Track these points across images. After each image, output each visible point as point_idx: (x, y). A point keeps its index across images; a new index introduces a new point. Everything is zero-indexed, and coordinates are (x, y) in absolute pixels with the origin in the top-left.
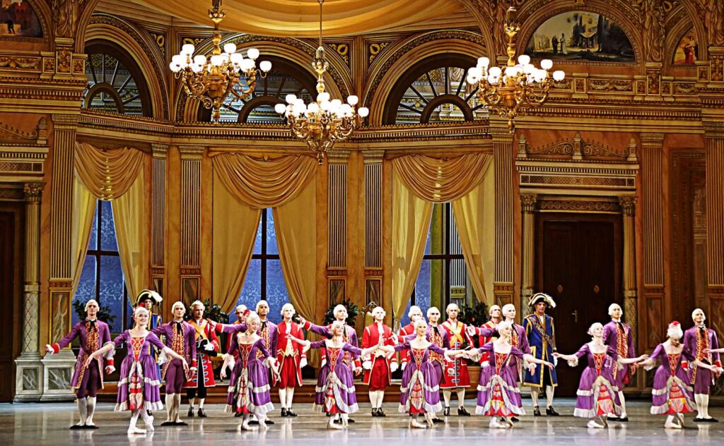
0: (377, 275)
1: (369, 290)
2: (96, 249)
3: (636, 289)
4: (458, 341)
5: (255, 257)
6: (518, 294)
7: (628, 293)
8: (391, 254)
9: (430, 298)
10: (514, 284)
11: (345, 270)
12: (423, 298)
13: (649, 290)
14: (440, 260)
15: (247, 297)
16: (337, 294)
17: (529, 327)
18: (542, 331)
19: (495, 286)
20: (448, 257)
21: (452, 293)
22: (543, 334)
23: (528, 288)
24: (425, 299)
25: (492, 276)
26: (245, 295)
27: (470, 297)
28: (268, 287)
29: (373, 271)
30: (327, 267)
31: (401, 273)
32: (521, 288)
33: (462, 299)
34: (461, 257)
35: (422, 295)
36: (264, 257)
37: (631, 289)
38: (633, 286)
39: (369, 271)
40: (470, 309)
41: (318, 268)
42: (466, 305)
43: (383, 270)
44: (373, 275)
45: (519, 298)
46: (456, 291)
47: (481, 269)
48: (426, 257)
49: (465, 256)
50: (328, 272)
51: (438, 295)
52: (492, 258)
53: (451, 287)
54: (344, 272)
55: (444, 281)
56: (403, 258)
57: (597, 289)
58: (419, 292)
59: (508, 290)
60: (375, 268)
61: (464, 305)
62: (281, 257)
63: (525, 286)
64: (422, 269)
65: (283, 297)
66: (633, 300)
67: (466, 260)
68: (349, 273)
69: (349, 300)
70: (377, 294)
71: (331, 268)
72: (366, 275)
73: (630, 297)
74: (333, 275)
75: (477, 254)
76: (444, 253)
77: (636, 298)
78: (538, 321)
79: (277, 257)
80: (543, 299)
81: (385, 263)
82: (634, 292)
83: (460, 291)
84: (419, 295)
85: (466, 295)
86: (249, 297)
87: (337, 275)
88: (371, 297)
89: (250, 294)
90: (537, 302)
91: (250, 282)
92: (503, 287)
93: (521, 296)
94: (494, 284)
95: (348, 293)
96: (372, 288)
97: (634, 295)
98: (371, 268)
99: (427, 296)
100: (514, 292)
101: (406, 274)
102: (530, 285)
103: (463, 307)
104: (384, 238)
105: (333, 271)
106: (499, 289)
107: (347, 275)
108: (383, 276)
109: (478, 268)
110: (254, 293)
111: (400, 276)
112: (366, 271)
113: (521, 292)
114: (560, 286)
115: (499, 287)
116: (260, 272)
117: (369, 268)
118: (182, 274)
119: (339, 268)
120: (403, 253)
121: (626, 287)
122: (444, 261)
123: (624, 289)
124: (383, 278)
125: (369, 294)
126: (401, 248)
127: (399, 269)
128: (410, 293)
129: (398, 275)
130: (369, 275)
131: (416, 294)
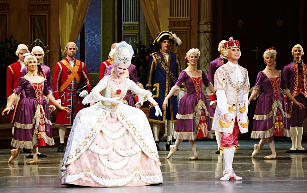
0: (43, 10)
1: (33, 27)
4: (75, 79)
6: (195, 30)
9: (101, 35)
10: (191, 19)
11: (6, 5)
12: (93, 35)
17: (154, 63)
18: (166, 69)
19: (170, 22)
21: (125, 29)
22: (167, 72)
23: (206, 23)
24: (96, 36)
25: (168, 10)
27: (144, 34)
29: (38, 5)
31: (69, 8)
32: (199, 23)
33: (136, 36)
35: (93, 32)
39: (34, 5)
40: (144, 46)
42: (140, 42)
43: (49, 5)
44: (38, 9)
45: (196, 35)
46: (129, 27)
47: (156, 3)
53: (124, 23)
55: (116, 17)
57: (280, 23)
58: (89, 29)
59: (184, 25)
60: (40, 3)
61: (137, 42)
63: (203, 21)
64: (92, 3)
68: (11, 7)
69: (12, 37)
70: (42, 31)
72: (30, 10)
78: (163, 59)
80: (168, 36)
83: (134, 28)
84: (89, 31)
85: (139, 32)
88: (36, 34)
90: (162, 40)
92: (179, 22)
93: (198, 32)
94: (169, 19)
96: (38, 25)
98: (35, 2)
99: (98, 33)
100: (191, 28)
101: (74, 9)
102: (208, 20)
103: (136, 44)
106: (174, 25)
107: (9, 10)
108: (50, 11)
109: (153, 3)
111: (68, 12)
112: (30, 5)
113: (198, 28)
114: (240, 21)
115: (174, 22)
117: (33, 2)
124: (49, 13)
125: (34, 30)
127: (67, 4)
128: (79, 30)
129: (66, 10)
130: (34, 10)
131: (86, 31)
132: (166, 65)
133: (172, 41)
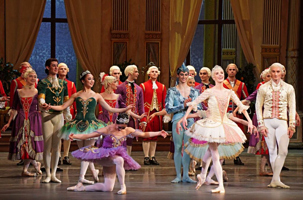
0: (156, 38)
1: (148, 52)
5: (45, 20)
6: (283, 55)
8: (169, 20)
9: (204, 59)
10: (280, 47)
11: (127, 34)
12: (197, 59)
14: (213, 25)
15: (38, 57)
16: (120, 55)
19: (262, 49)
20: (220, 23)
21: (223, 55)
23: (294, 50)
24: (199, 60)
25: (261, 39)
26: (36, 55)
27: (239, 59)
28: (57, 47)
29: (153, 34)
30: (111, 30)
31: (178, 37)
32: (287, 50)
33: (233, 60)
34: (232, 22)
35: (197, 57)
36: (53, 20)
39: (149, 34)
41: (102, 31)
43: (161, 34)
44: (152, 38)
45: (285, 59)
46: (227, 53)
47: (250, 33)
48: (200, 22)
49: (236, 21)
50: (112, 35)
53: (223, 49)
54: (126, 35)
55: (217, 44)
56: (180, 23)
58: (194, 54)
59: (274, 52)
60: (154, 32)
62: (69, 20)
63: (291, 48)
64: (196, 33)
65: (71, 57)
67: (236, 25)
68: (130, 36)
69: (130, 60)
70: (155, 55)
71: (114, 32)
72: (146, 38)
74: (116, 38)
75: (247, 19)
76: (217, 19)
81: (163, 28)
83: (231, 53)
84: (194, 56)
85: (236, 57)
86: (40, 56)
87: (120, 38)
88: (150, 58)
89: (41, 54)
91: (41, 43)
92: (270, 49)
93: (287, 57)
94: (261, 46)
95: (130, 55)
96: (152, 50)
98: (151, 32)
99: (201, 58)
100: (280, 54)
101: (182, 38)
102: (296, 47)
104: (162, 4)
105: (117, 34)
106: (266, 51)
107: (129, 38)
108: (162, 39)
109: (248, 33)
110: (44, 53)
111: (177, 40)
112: (146, 34)
113: (287, 54)
115: (266, 49)
116: (50, 34)
117: (149, 32)
119: (122, 32)
120: (179, 18)
122: (217, 25)
124: (161, 41)
125: (149, 55)
126: (178, 15)
127: (176, 33)
128: (186, 55)
129: (175, 38)
130: (149, 38)
131: (191, 56)
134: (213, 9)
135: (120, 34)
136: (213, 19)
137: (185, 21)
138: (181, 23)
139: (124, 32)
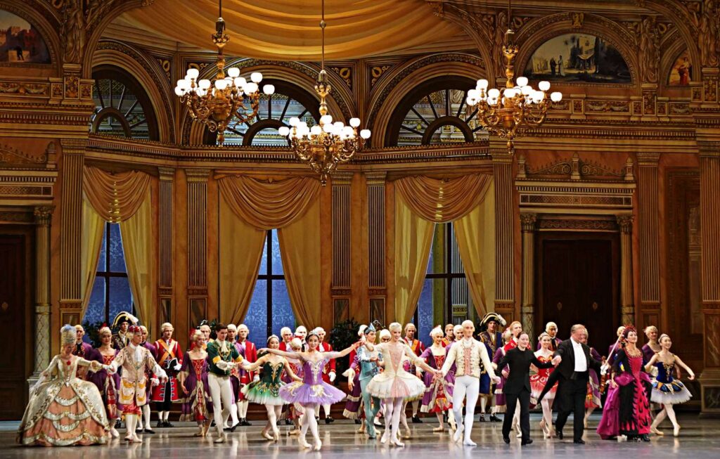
0: (381, 294)
1: (372, 309)
2: (105, 271)
3: (633, 306)
5: (261, 277)
6: (518, 311)
7: (626, 310)
8: (394, 274)
9: (433, 316)
10: (515, 302)
11: (350, 290)
12: (426, 316)
13: (647, 306)
14: (442, 279)
15: (253, 317)
16: (341, 313)
19: (495, 304)
20: (450, 276)
21: (454, 311)
23: (529, 306)
24: (428, 317)
25: (493, 294)
26: (252, 314)
27: (471, 315)
28: (274, 307)
29: (377, 290)
30: (331, 286)
31: (404, 292)
32: (522, 305)
34: (463, 276)
35: (425, 314)
36: (269, 277)
37: (628, 306)
38: (630, 302)
39: (372, 290)
41: (322, 288)
43: (386, 289)
44: (377, 294)
45: (520, 315)
46: (458, 309)
47: (482, 287)
48: (429, 276)
49: (466, 275)
50: (333, 292)
51: (440, 313)
52: (492, 276)
53: (454, 305)
54: (349, 292)
55: (446, 300)
56: (406, 277)
57: (595, 306)
58: (422, 311)
59: (509, 307)
60: (379, 288)
62: (286, 277)
63: (525, 303)
64: (424, 288)
65: (288, 316)
66: (631, 316)
67: (467, 278)
68: (353, 292)
69: (353, 318)
70: (380, 313)
71: (335, 288)
72: (369, 295)
73: (627, 314)
74: (337, 294)
75: (478, 272)
76: (446, 272)
77: (633, 314)
78: (489, 338)
79: (281, 277)
80: (494, 318)
81: (388, 282)
82: (631, 308)
83: (462, 309)
84: (422, 313)
85: (467, 314)
86: (256, 317)
87: (341, 294)
88: (375, 316)
89: (256, 314)
90: (488, 321)
91: (256, 302)
92: (504, 305)
93: (522, 313)
94: (495, 302)
95: (352, 313)
96: (376, 307)
97: (632, 312)
98: (374, 287)
99: (430, 314)
100: (515, 309)
101: (409, 293)
102: (531, 302)
104: (386, 257)
105: (338, 290)
106: (500, 307)
107: (351, 294)
108: (387, 295)
109: (480, 287)
110: (260, 313)
111: (403, 296)
112: (370, 290)
113: (522, 309)
114: (559, 303)
115: (499, 305)
116: (266, 292)
117: (372, 288)
118: (190, 294)
119: (343, 288)
120: (405, 273)
121: (624, 304)
122: (446, 280)
123: (622, 306)
124: (386, 297)
125: (373, 313)
126: (404, 268)
127: (402, 289)
128: (413, 312)
129: (401, 294)
130: (373, 294)
131: (419, 313)
132: (492, 344)
133: (498, 322)
134: (442, 262)
135: (341, 290)
136: (442, 273)
137: (412, 276)
138: (408, 278)
139: (345, 288)
